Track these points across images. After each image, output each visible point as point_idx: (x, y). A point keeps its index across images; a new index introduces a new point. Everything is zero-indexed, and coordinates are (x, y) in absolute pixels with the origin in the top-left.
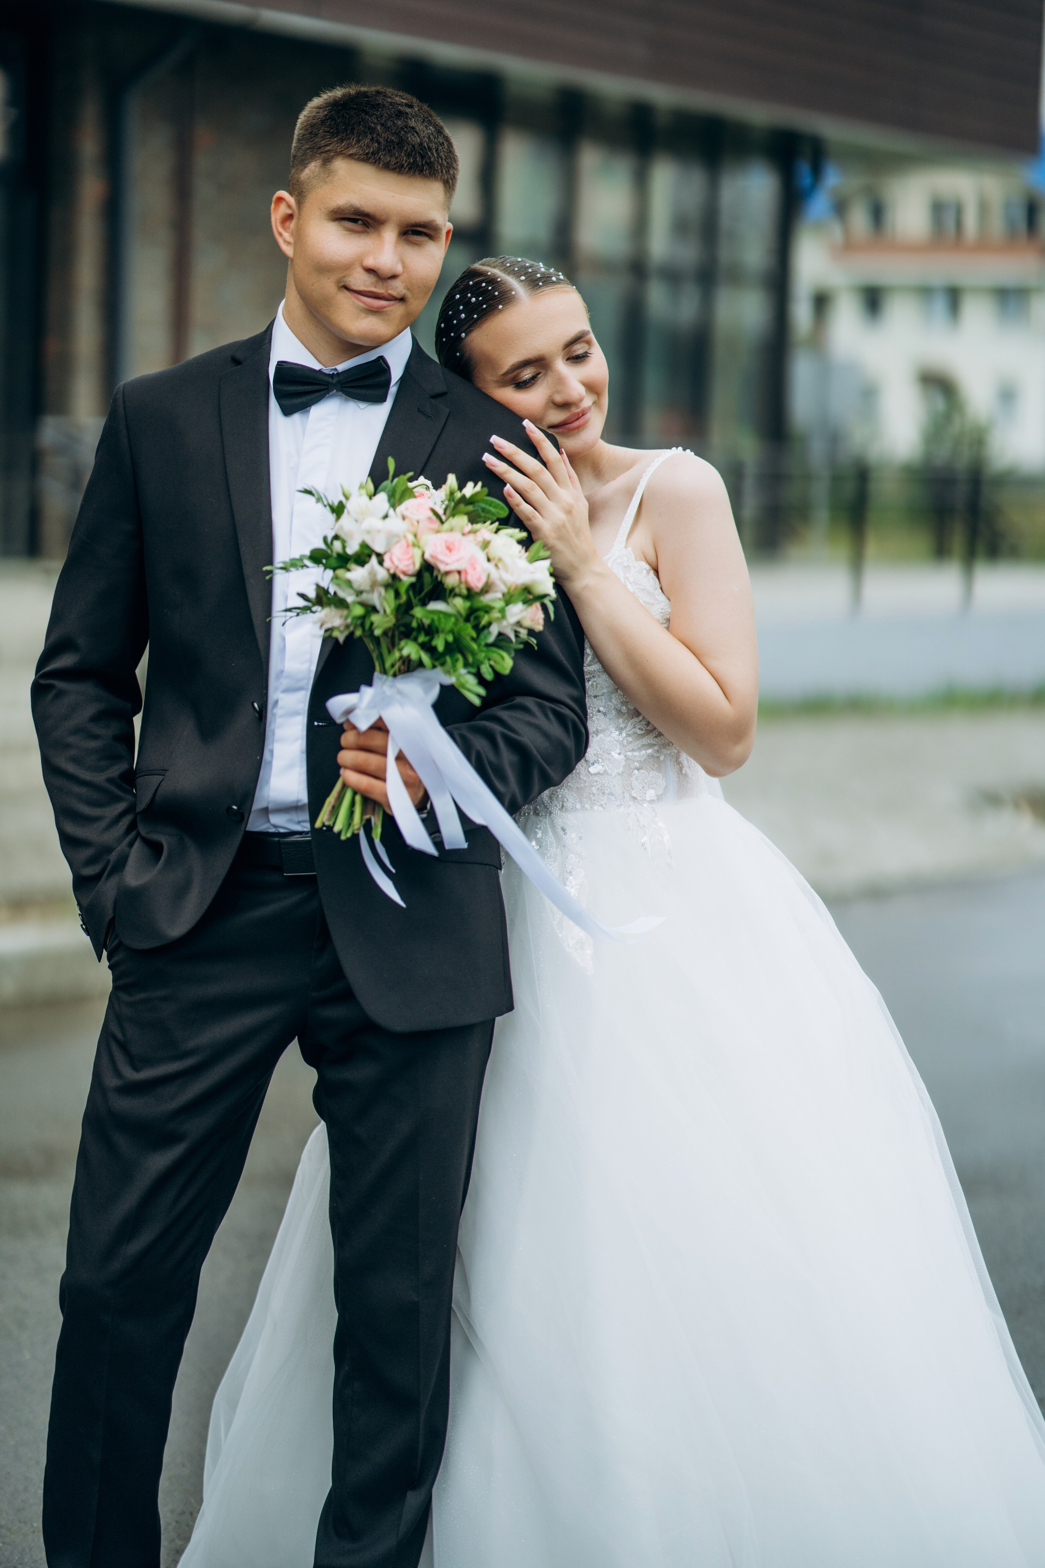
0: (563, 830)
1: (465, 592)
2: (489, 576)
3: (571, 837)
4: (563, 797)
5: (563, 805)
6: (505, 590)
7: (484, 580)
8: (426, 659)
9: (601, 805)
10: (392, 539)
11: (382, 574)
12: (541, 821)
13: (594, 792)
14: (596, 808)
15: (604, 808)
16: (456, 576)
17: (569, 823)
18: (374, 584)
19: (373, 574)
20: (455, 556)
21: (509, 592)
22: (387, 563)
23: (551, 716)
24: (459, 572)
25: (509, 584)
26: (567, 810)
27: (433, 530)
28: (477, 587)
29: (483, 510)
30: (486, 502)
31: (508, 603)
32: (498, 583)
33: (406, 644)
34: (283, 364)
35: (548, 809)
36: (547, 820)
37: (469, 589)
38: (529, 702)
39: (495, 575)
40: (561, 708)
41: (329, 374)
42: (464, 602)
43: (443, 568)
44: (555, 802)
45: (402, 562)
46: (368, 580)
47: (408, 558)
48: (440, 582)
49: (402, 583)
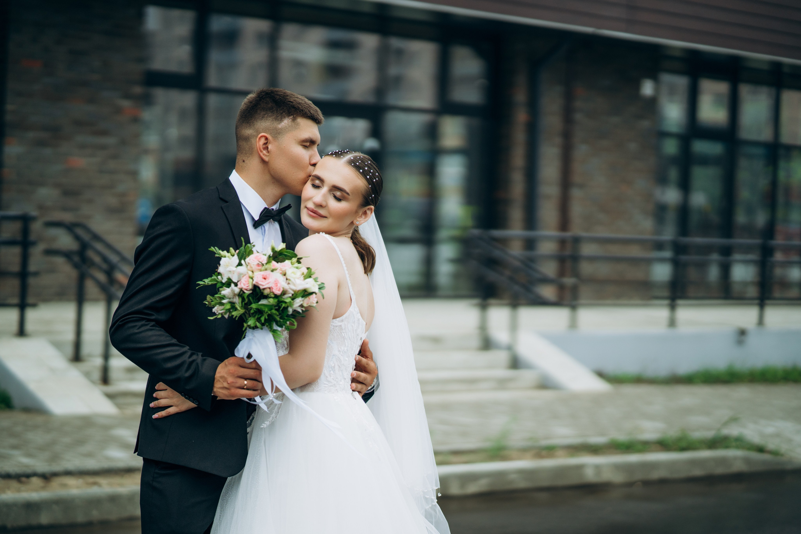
1: (273, 296)
2: (283, 287)
6: (292, 293)
7: (282, 290)
8: (258, 324)
10: (240, 275)
11: (237, 290)
16: (268, 290)
18: (234, 295)
19: (233, 291)
20: (267, 281)
21: (294, 294)
22: (239, 286)
24: (270, 288)
25: (294, 290)
27: (259, 269)
28: (279, 293)
29: (286, 256)
30: (287, 252)
31: (293, 299)
32: (289, 290)
33: (250, 319)
37: (275, 295)
39: (287, 287)
42: (274, 300)
43: (261, 287)
45: (246, 285)
46: (231, 293)
47: (248, 283)
48: (262, 293)
49: (245, 294)
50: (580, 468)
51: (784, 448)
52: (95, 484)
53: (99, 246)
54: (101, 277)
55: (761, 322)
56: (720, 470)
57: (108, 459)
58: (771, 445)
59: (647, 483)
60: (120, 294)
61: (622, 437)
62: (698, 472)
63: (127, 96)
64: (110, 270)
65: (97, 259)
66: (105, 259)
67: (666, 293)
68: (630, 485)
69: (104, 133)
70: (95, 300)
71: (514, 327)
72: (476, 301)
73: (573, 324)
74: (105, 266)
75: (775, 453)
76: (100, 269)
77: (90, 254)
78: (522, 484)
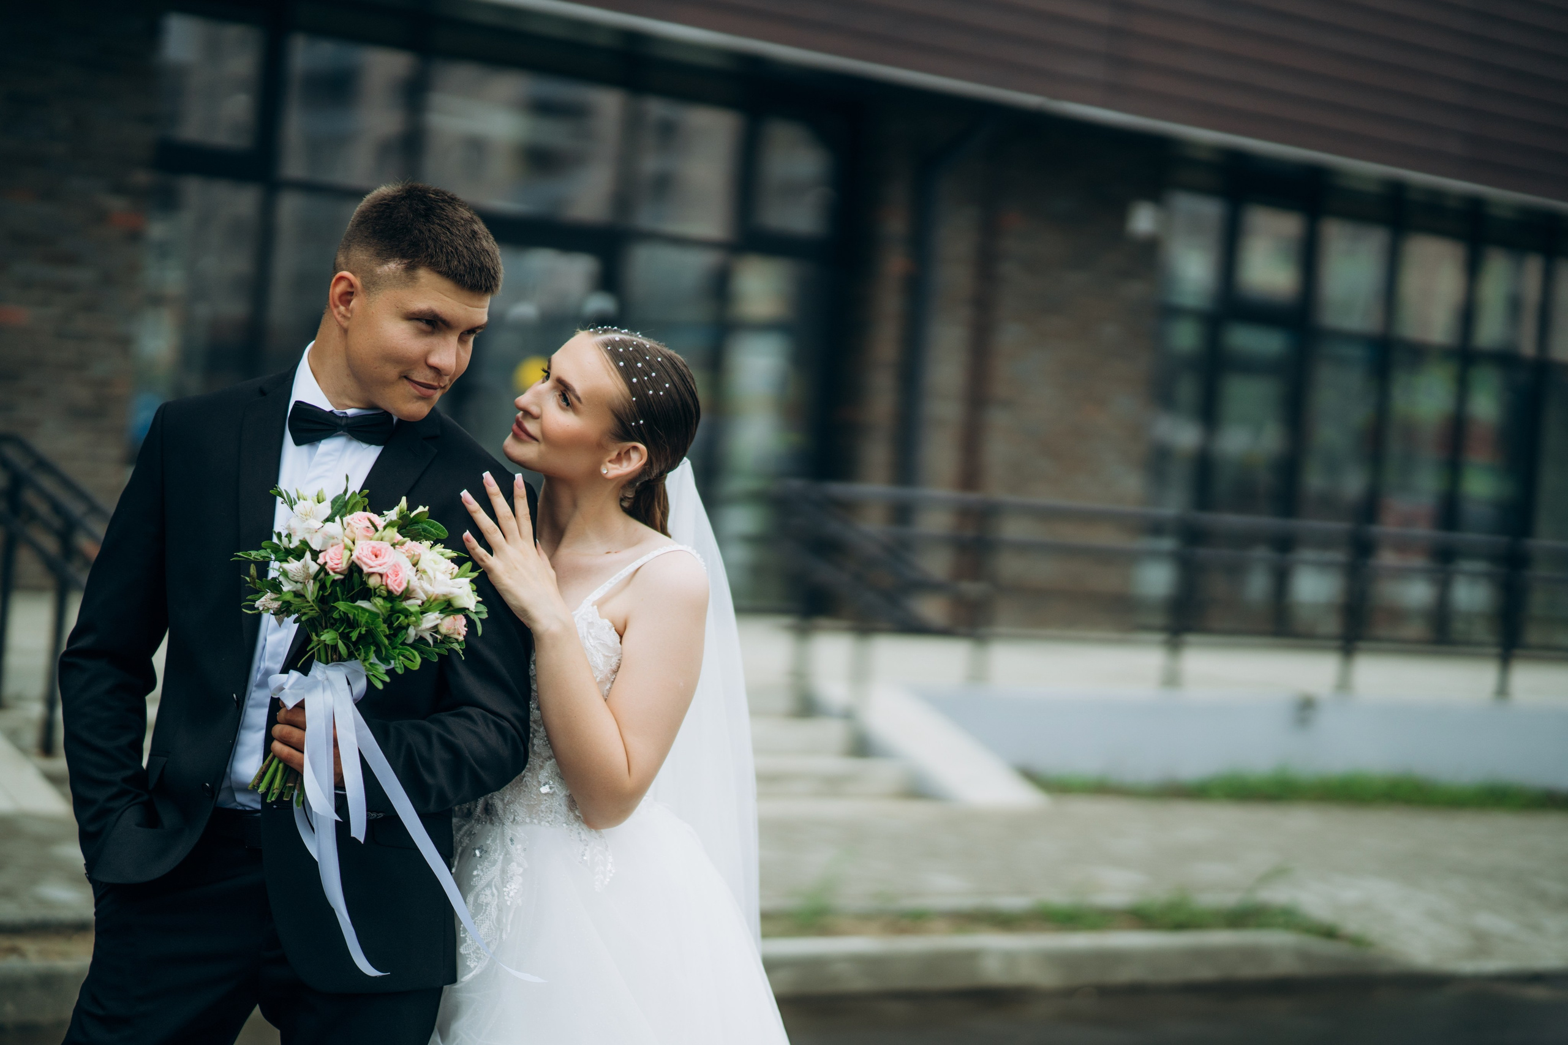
0: (512, 840)
1: (384, 593)
2: (408, 583)
3: (517, 849)
4: (515, 811)
5: (514, 819)
6: (425, 598)
7: (404, 585)
9: (548, 822)
10: (330, 539)
11: (314, 568)
12: (494, 830)
13: (543, 809)
14: (543, 823)
15: (551, 824)
16: (379, 578)
17: (517, 834)
18: (307, 577)
19: (306, 567)
20: (380, 560)
21: (428, 600)
22: (321, 561)
23: (492, 726)
24: (381, 575)
25: (430, 593)
26: (517, 823)
27: (367, 537)
28: (397, 591)
29: (424, 530)
30: (429, 524)
31: (426, 610)
32: (419, 590)
33: (327, 632)
34: (300, 404)
35: (502, 820)
36: (499, 831)
37: (390, 592)
38: (474, 712)
39: (415, 583)
40: (502, 721)
41: (340, 417)
42: (384, 603)
43: (366, 569)
44: (508, 815)
45: (336, 560)
46: (302, 571)
47: (339, 558)
48: (365, 583)
49: (329, 576)
50: (972, 956)
51: (1374, 931)
52: (14, 950)
53: (47, 483)
54: (50, 544)
55: (1344, 685)
56: (1249, 971)
57: (42, 902)
58: (1352, 925)
59: (1106, 992)
60: (84, 578)
61: (1058, 897)
62: (1205, 973)
63: (119, 189)
64: (67, 530)
65: (43, 509)
66: (57, 508)
67: (1159, 620)
68: (1069, 993)
69: (70, 260)
70: (36, 589)
71: (860, 675)
72: (786, 620)
73: (977, 676)
74: (57, 522)
75: (1357, 941)
76: (47, 527)
77: (30, 497)
78: (859, 984)
